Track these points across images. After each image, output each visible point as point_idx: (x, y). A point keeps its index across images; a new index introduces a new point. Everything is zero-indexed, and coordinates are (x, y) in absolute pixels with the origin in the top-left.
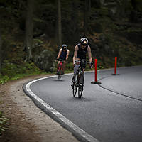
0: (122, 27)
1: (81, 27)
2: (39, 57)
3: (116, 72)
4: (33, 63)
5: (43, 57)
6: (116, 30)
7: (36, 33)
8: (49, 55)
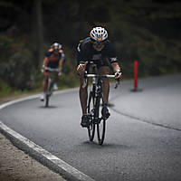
3: (136, 86)
5: (14, 64)
8: (24, 61)
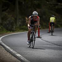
0: (53, 5)
1: (30, 6)
2: (6, 22)
4: (2, 26)
5: (8, 22)
6: (50, 7)
7: (3, 9)
8: (11, 21)
